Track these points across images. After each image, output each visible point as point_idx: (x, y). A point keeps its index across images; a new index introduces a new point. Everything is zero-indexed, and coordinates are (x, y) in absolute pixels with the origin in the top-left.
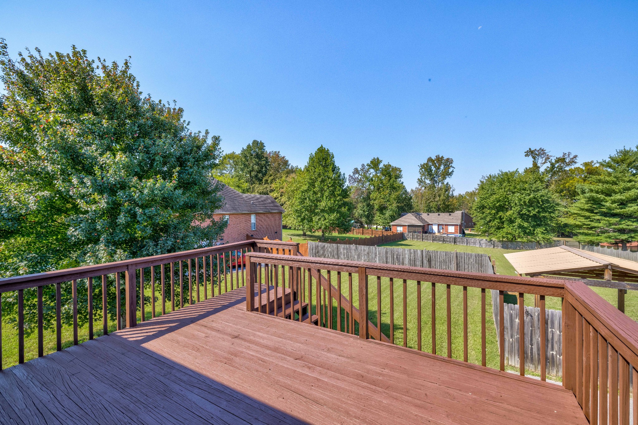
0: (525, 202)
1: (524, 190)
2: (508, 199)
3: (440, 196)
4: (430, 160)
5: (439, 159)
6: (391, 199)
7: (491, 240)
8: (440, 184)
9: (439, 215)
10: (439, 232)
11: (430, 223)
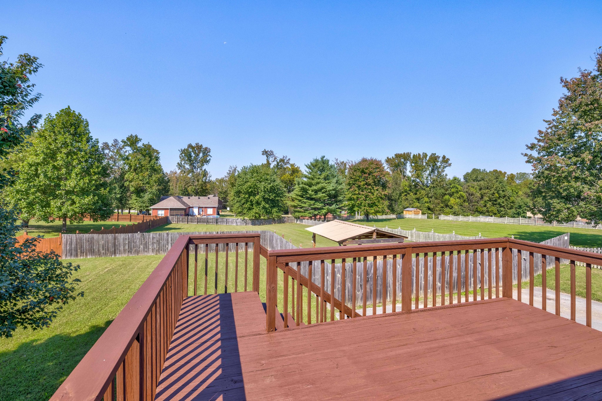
0: (267, 189)
1: (267, 180)
2: (257, 186)
3: (198, 181)
4: (190, 146)
5: (199, 147)
6: (152, 182)
7: (244, 219)
8: (199, 170)
9: (199, 198)
10: (199, 214)
11: (191, 206)
